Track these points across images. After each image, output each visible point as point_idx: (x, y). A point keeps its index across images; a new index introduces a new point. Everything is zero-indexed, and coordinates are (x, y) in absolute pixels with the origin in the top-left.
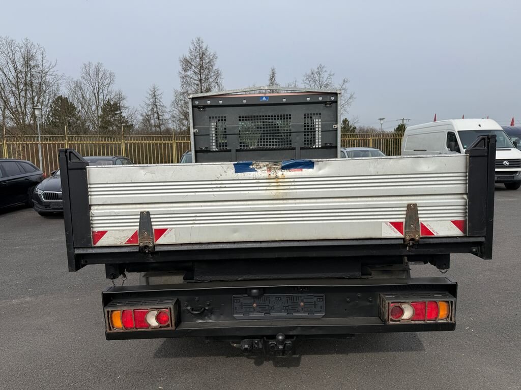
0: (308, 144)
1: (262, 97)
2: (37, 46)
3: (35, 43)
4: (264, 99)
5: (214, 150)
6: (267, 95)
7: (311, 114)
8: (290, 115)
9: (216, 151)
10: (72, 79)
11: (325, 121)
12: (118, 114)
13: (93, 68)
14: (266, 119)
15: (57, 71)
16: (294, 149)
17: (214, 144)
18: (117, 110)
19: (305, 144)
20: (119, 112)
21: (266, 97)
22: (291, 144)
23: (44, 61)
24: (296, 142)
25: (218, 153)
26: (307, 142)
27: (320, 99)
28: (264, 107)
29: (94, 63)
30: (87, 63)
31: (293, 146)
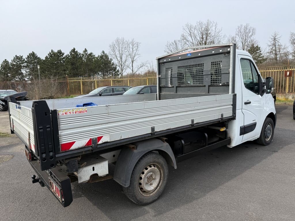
0: (213, 83)
1: (188, 54)
2: (213, 22)
3: (212, 21)
4: (189, 55)
5: (169, 86)
6: (190, 52)
7: (219, 62)
8: (203, 64)
9: (170, 87)
10: (231, 36)
11: (224, 67)
12: (258, 52)
13: (243, 27)
14: (191, 67)
15: (222, 33)
16: (205, 86)
17: (169, 83)
18: (258, 50)
19: (211, 83)
20: (259, 51)
21: (190, 54)
22: (203, 83)
23: (216, 29)
24: (206, 82)
25: (172, 88)
26: (212, 82)
27: (221, 51)
28: (190, 60)
29: (244, 24)
30: (240, 25)
31: (204, 84)
